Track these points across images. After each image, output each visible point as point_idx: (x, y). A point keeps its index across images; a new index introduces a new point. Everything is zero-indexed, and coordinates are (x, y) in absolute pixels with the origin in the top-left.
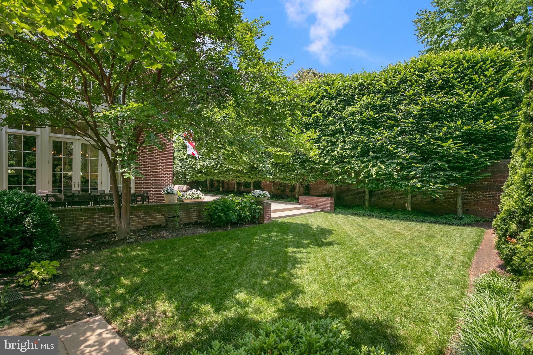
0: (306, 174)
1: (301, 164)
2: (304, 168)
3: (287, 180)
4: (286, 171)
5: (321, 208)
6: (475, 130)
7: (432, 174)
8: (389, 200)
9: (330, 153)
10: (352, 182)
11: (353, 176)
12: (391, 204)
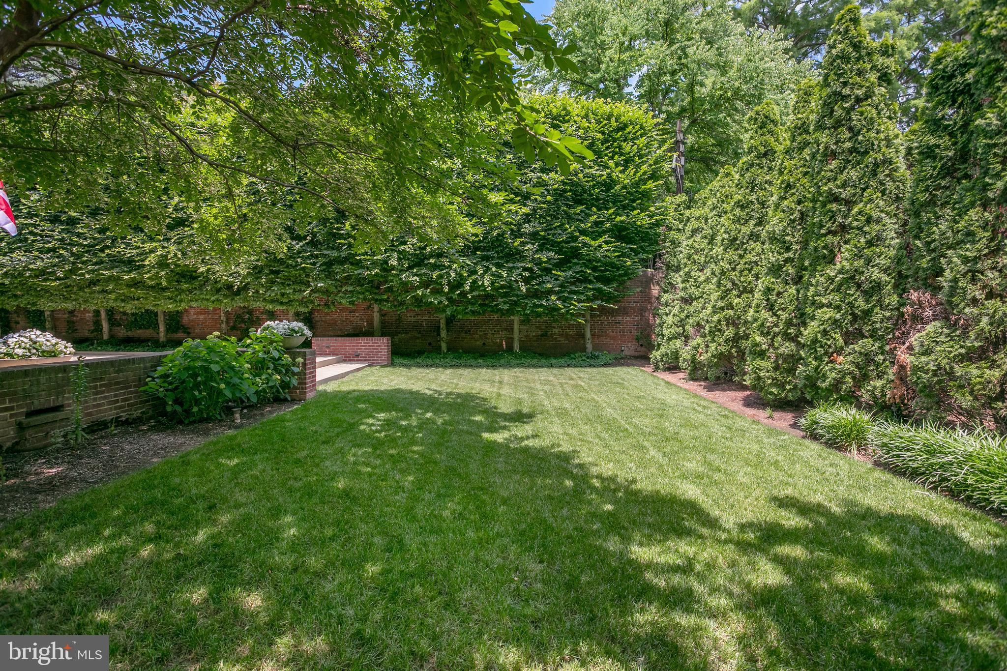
0: (333, 289)
1: (324, 267)
2: (329, 275)
3: (282, 303)
4: (283, 284)
5: (366, 361)
6: (629, 223)
7: (573, 288)
8: (476, 336)
9: (396, 246)
10: (440, 302)
11: (447, 290)
12: (479, 343)
